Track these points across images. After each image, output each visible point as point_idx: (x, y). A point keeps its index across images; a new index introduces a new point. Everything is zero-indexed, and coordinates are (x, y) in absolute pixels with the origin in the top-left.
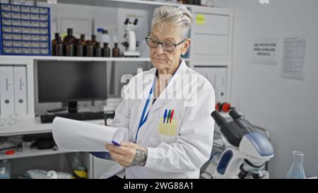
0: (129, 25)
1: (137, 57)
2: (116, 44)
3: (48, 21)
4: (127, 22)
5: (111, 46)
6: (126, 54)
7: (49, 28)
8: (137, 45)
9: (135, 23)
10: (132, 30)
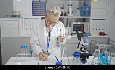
0: (70, 6)
1: (72, 16)
2: (65, 12)
3: (45, 6)
4: (69, 5)
5: (64, 13)
6: (68, 15)
7: (45, 8)
8: (72, 12)
9: (72, 5)
10: (71, 8)
